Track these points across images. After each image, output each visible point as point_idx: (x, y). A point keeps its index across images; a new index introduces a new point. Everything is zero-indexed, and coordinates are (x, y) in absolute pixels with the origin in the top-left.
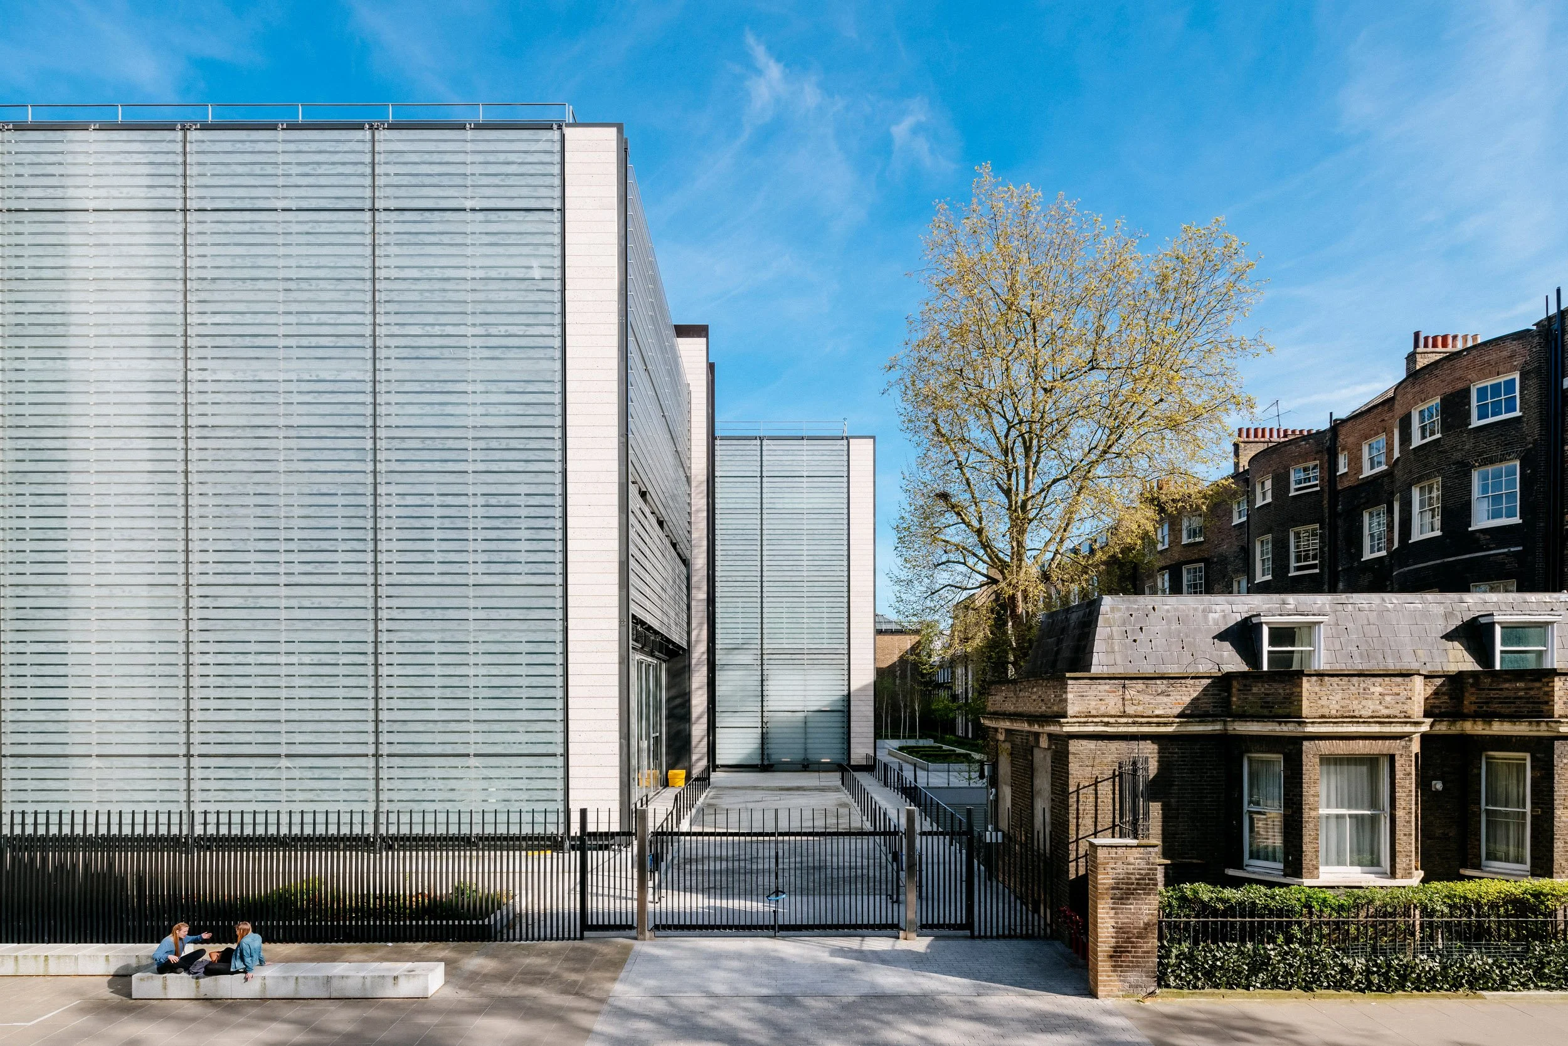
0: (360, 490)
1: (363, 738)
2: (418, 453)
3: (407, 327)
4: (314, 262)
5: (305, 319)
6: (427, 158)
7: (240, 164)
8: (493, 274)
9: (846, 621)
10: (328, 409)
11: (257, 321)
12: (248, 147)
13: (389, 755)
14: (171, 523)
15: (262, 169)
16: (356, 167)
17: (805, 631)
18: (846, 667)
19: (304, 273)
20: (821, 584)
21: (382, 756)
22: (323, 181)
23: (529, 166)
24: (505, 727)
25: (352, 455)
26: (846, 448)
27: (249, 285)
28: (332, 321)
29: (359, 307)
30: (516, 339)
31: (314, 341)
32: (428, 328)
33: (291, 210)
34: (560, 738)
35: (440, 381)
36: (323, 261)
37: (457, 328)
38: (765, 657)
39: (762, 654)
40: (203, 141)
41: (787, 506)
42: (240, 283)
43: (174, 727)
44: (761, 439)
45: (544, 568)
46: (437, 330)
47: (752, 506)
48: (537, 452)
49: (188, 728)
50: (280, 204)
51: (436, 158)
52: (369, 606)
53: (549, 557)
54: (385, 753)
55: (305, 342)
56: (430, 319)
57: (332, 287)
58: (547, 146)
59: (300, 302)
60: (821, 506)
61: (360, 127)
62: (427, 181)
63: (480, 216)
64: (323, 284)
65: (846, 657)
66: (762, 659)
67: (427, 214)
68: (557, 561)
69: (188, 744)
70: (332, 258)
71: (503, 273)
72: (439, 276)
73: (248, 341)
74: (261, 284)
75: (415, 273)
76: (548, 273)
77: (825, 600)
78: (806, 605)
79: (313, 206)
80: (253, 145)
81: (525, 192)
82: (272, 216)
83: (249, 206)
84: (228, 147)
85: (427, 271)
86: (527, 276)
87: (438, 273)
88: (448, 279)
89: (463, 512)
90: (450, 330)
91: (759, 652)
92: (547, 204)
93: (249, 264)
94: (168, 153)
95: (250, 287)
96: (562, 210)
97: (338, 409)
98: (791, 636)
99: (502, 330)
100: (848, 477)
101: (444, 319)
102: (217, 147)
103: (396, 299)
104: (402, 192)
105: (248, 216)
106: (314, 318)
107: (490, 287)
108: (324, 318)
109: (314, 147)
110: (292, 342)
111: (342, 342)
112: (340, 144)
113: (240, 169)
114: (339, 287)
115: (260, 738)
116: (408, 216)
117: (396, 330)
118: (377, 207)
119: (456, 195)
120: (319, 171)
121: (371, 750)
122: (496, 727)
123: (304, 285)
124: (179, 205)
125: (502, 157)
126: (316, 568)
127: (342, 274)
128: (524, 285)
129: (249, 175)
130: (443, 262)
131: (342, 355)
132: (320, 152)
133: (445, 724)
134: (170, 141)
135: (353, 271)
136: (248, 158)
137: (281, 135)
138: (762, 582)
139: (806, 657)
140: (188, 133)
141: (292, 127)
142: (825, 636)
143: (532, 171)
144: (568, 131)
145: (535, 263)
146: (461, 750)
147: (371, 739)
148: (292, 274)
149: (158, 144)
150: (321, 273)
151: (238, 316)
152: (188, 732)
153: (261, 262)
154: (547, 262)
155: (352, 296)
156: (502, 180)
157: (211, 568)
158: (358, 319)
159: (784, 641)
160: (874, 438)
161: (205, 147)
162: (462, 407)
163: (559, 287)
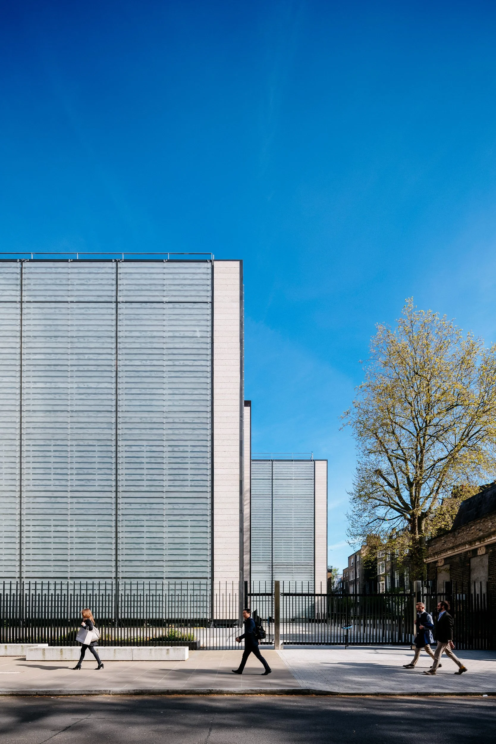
0: (109, 443)
1: (109, 569)
2: (138, 424)
3: (133, 361)
4: (86, 328)
5: (81, 357)
6: (144, 276)
7: (49, 279)
8: (177, 334)
9: (313, 549)
10: (92, 402)
11: (57, 358)
12: (53, 270)
13: (122, 578)
14: (13, 460)
15: (60, 281)
16: (108, 281)
17: (293, 554)
18: (313, 572)
19: (81, 334)
20: (301, 531)
21: (119, 578)
22: (91, 288)
23: (196, 281)
24: (181, 564)
25: (105, 426)
26: (313, 465)
27: (53, 339)
28: (95, 358)
29: (109, 351)
30: (188, 367)
31: (86, 368)
32: (144, 362)
33: (73, 302)
34: (209, 569)
35: (150, 388)
36: (91, 328)
37: (158, 362)
38: (274, 567)
39: (272, 565)
40: (31, 268)
41: (285, 493)
42: (48, 339)
43: (13, 563)
44: (272, 461)
45: (202, 483)
46: (148, 363)
47: (268, 493)
48: (199, 425)
49: (21, 564)
50: (69, 299)
51: (148, 276)
52: (113, 502)
53: (204, 478)
54: (121, 577)
55: (81, 368)
56: (145, 357)
57: (95, 341)
58: (205, 271)
59: (79, 348)
60: (301, 493)
61: (111, 261)
62: (144, 288)
63: (171, 305)
64: (91, 339)
65: (313, 567)
66: (272, 568)
67: (144, 304)
68: (208, 480)
69: (21, 572)
70: (96, 327)
71: (182, 334)
72: (150, 335)
73: (52, 368)
74: (59, 339)
75: (137, 334)
76: (205, 334)
77: (303, 539)
78: (293, 542)
79: (86, 300)
80: (56, 269)
81: (193, 293)
82: (66, 305)
83: (54, 300)
84: (44, 270)
85: (143, 333)
86: (194, 335)
87: (149, 334)
88: (154, 337)
89: (161, 455)
90: (155, 363)
91: (271, 564)
92: (205, 300)
93: (54, 329)
94: (13, 273)
95: (54, 341)
96: (212, 303)
97: (98, 402)
98: (286, 556)
99: (182, 363)
100: (314, 479)
101: (152, 357)
102: (38, 271)
103: (128, 347)
104: (131, 293)
105: (53, 305)
106: (86, 357)
107: (175, 341)
108: (91, 356)
109: (87, 270)
110: (75, 368)
111: (100, 368)
112: (100, 269)
113: (49, 282)
114: (99, 341)
115: (57, 569)
116: (134, 305)
117: (127, 363)
118: (118, 301)
119: (158, 294)
120: (89, 283)
121: (114, 575)
122: (177, 564)
123: (81, 340)
124: (18, 299)
125: (182, 276)
126: (86, 482)
127: (101, 334)
128: (192, 340)
129: (53, 284)
130: (151, 328)
131: (100, 375)
132: (90, 273)
133: (151, 562)
134: (14, 267)
135: (106, 333)
136: (54, 276)
137: (70, 265)
138: (272, 530)
139: (293, 567)
140: (23, 263)
141: (75, 261)
142: (303, 557)
143: (197, 283)
144: (216, 263)
145: (197, 329)
146: (159, 575)
147: (114, 569)
148: (74, 334)
149: (8, 269)
150: (90, 334)
151: (48, 355)
152: (21, 566)
153: (60, 328)
154: (204, 328)
155: (106, 345)
156: (182, 287)
157: (31, 483)
158: (109, 357)
159: (283, 559)
160: (327, 460)
161: (32, 270)
162: (161, 401)
163: (210, 341)
